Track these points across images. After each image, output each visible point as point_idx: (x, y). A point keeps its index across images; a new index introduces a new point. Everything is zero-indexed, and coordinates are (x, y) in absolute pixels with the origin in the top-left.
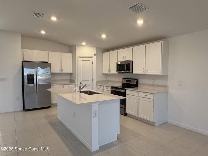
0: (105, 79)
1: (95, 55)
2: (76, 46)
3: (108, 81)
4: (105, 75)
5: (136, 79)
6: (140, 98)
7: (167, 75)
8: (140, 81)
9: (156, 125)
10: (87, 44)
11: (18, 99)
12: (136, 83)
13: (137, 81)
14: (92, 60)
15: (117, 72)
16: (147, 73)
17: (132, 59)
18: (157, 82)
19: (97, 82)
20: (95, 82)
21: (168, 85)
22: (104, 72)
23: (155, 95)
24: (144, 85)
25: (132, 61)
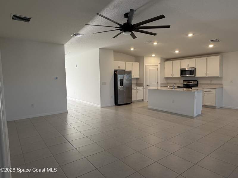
0: (166, 82)
1: (160, 64)
2: (144, 57)
3: (168, 83)
4: (167, 79)
5: (197, 81)
6: (204, 92)
7: (222, 77)
8: (200, 82)
9: (217, 108)
10: (156, 55)
11: (112, 97)
12: (196, 84)
13: (198, 81)
14: (157, 67)
15: (180, 76)
16: (208, 76)
17: (194, 67)
18: (213, 82)
19: (161, 84)
20: (160, 84)
21: (223, 83)
22: (166, 76)
23: (217, 89)
24: (203, 84)
25: (195, 68)
